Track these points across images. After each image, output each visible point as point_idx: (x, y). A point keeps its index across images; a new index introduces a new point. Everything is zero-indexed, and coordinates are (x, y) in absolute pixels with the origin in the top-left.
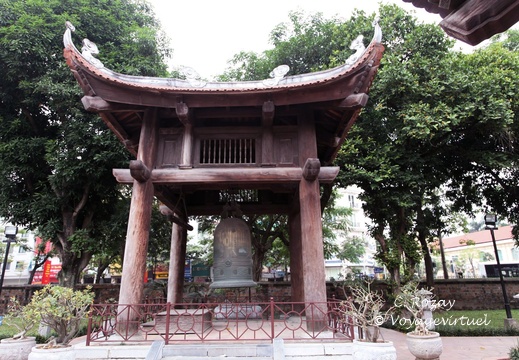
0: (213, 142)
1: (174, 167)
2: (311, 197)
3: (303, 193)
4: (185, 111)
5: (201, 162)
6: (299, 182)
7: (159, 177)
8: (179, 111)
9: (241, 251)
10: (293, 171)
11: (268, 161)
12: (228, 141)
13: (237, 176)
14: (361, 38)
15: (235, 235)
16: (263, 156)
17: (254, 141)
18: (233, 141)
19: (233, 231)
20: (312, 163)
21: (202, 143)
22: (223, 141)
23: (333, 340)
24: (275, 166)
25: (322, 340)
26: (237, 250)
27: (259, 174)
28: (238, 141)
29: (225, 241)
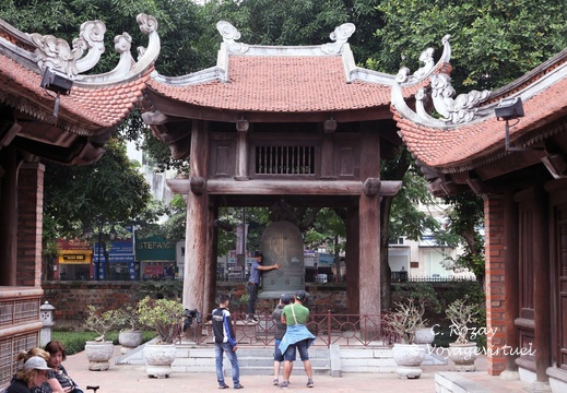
0: (269, 148)
1: (228, 177)
2: (371, 213)
3: (363, 209)
4: (246, 127)
5: (257, 172)
6: (359, 196)
7: (214, 188)
8: (240, 127)
9: (293, 260)
10: (354, 186)
11: (328, 174)
12: (285, 148)
13: (296, 189)
14: (430, 51)
15: (288, 242)
16: (323, 168)
17: (313, 148)
18: (290, 148)
19: (285, 238)
20: (373, 182)
21: (257, 149)
22: (280, 148)
23: (382, 347)
24: (335, 180)
25: (373, 347)
26: (289, 260)
27: (318, 187)
28: (296, 148)
29: (276, 249)
